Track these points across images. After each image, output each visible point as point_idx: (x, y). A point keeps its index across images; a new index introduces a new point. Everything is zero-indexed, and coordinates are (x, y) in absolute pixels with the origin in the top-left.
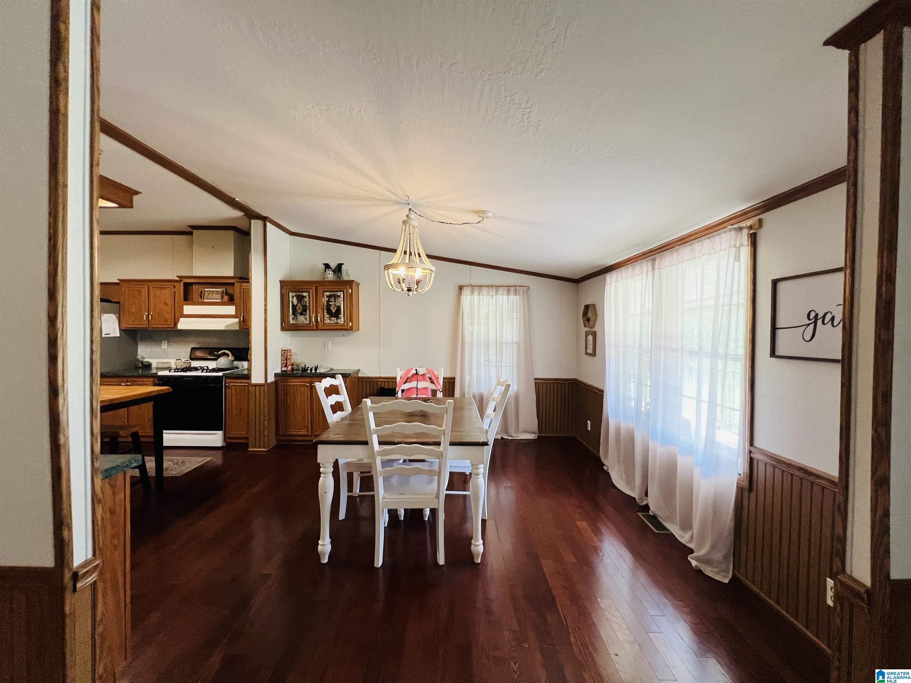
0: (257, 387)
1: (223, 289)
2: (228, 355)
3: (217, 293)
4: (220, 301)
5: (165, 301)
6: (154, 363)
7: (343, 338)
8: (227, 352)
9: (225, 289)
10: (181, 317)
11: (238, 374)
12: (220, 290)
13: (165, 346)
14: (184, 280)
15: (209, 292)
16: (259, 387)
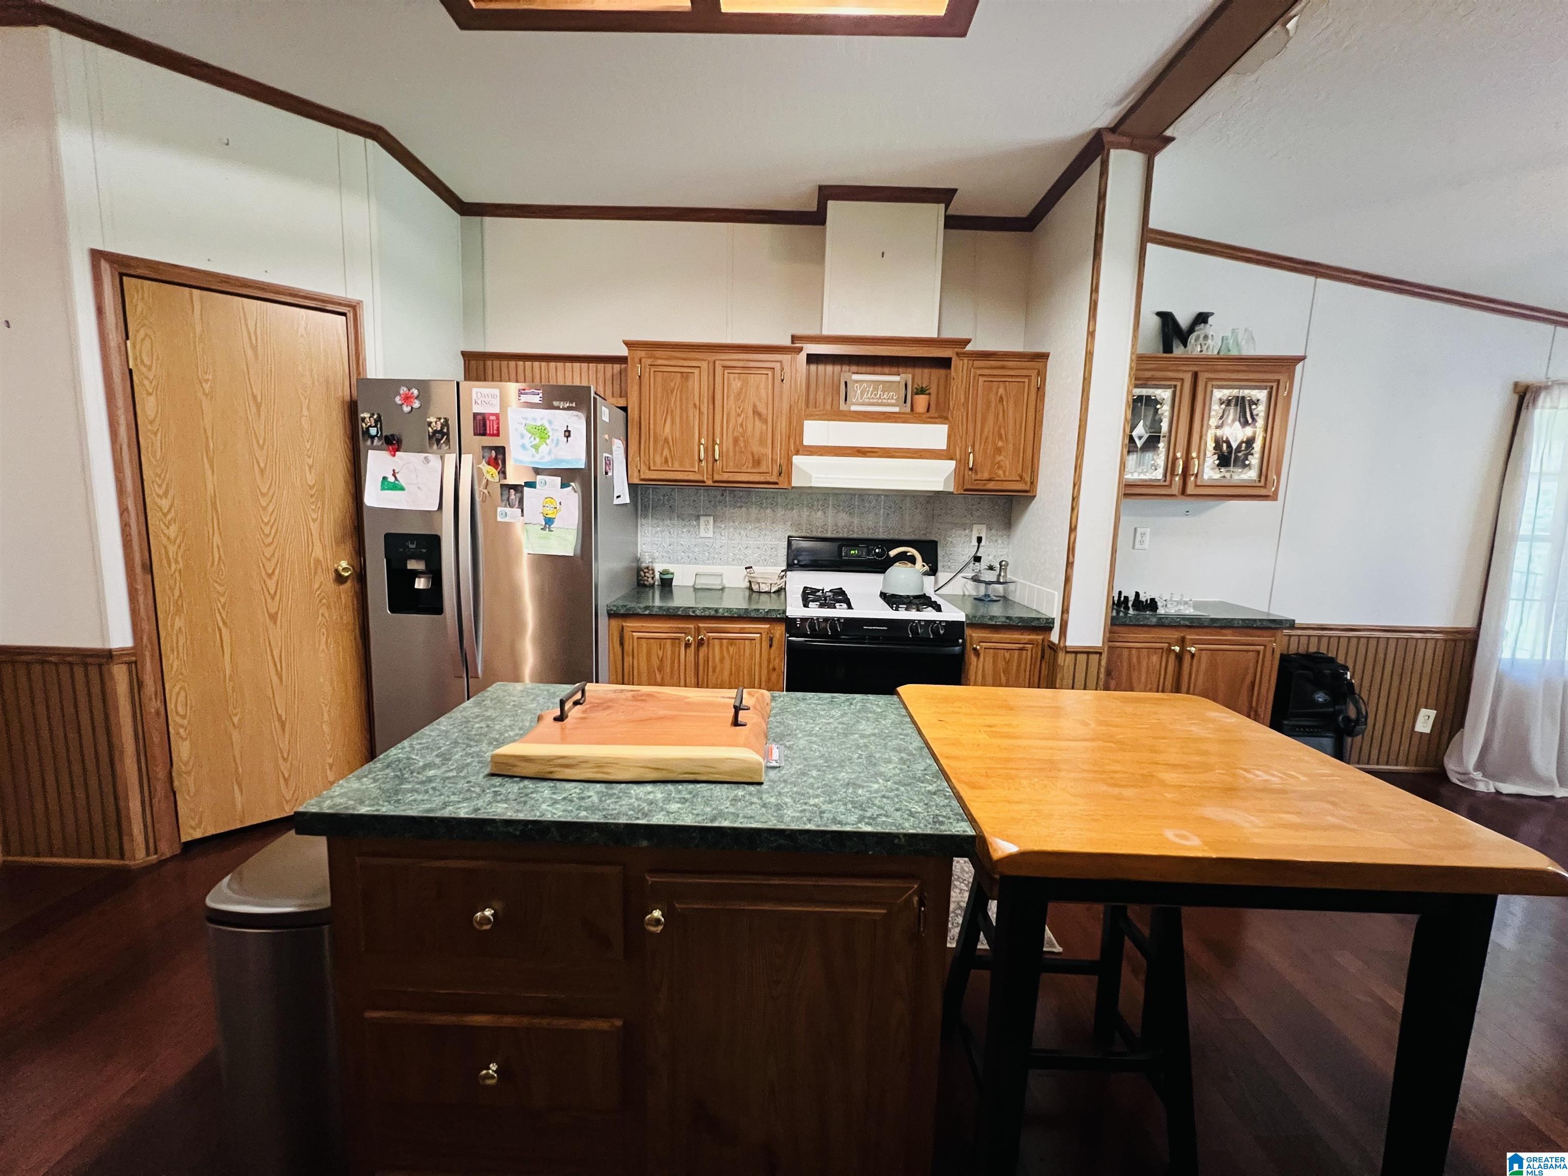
0: (1091, 656)
1: (903, 376)
2: (912, 560)
3: (887, 386)
4: (896, 409)
5: (755, 406)
6: (683, 577)
7: (1186, 519)
8: (912, 551)
9: (910, 376)
10: (797, 453)
11: (1008, 618)
12: (896, 378)
13: (707, 529)
14: (805, 346)
15: (865, 385)
16: (1085, 656)
